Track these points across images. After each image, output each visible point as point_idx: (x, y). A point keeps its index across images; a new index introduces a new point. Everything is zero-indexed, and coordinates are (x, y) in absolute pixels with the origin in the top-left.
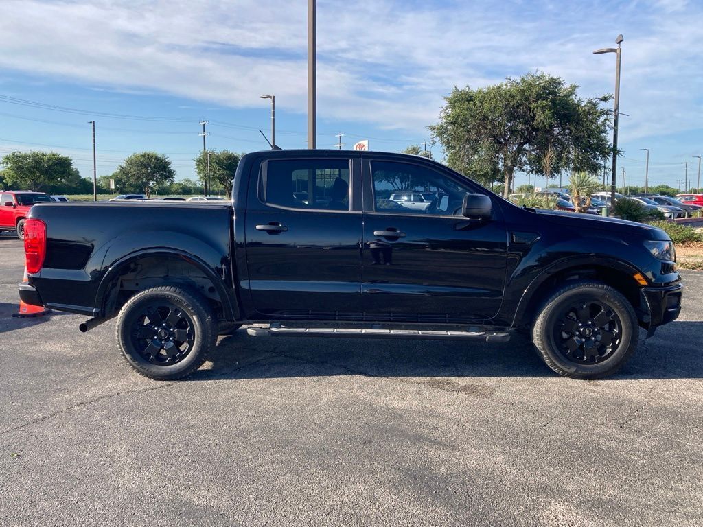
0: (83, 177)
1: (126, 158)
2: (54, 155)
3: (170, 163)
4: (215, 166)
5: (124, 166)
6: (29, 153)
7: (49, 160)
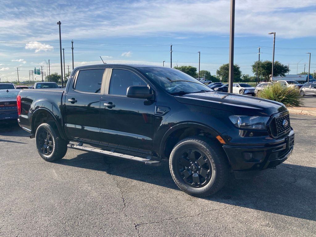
0: (212, 75)
1: (220, 67)
2: (190, 67)
3: (239, 68)
4: (261, 68)
5: (219, 70)
6: (188, 66)
7: (188, 69)
